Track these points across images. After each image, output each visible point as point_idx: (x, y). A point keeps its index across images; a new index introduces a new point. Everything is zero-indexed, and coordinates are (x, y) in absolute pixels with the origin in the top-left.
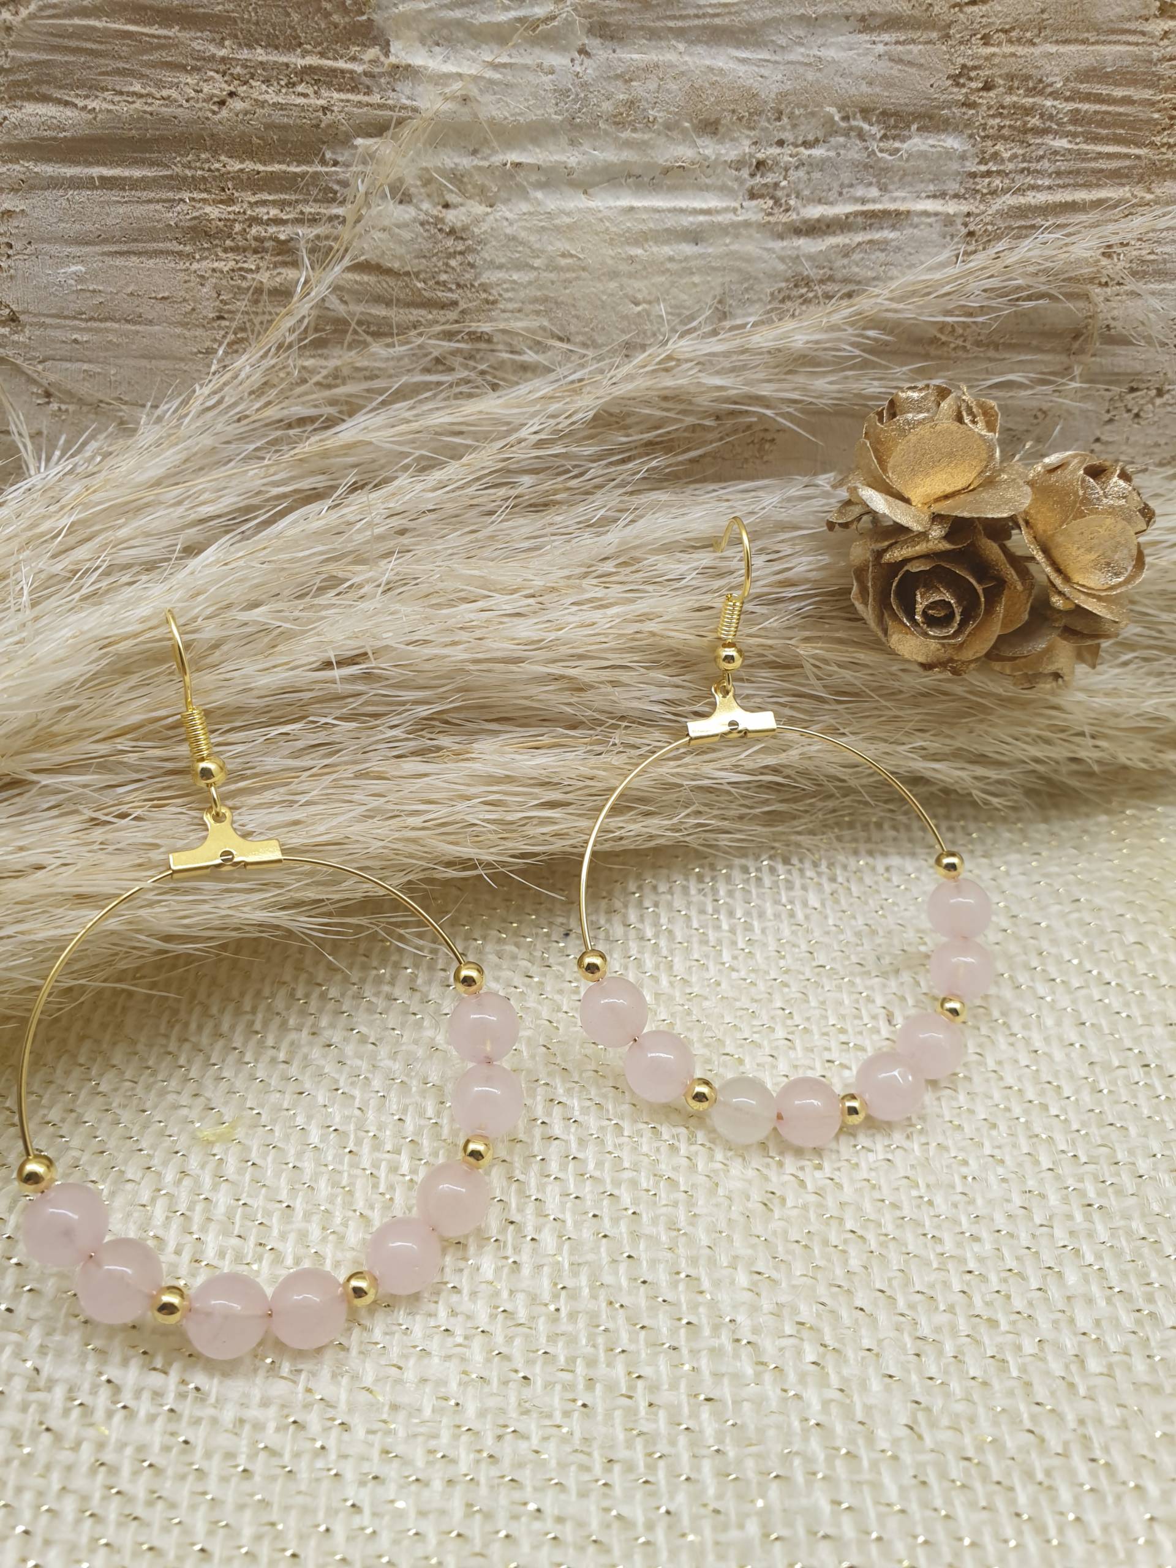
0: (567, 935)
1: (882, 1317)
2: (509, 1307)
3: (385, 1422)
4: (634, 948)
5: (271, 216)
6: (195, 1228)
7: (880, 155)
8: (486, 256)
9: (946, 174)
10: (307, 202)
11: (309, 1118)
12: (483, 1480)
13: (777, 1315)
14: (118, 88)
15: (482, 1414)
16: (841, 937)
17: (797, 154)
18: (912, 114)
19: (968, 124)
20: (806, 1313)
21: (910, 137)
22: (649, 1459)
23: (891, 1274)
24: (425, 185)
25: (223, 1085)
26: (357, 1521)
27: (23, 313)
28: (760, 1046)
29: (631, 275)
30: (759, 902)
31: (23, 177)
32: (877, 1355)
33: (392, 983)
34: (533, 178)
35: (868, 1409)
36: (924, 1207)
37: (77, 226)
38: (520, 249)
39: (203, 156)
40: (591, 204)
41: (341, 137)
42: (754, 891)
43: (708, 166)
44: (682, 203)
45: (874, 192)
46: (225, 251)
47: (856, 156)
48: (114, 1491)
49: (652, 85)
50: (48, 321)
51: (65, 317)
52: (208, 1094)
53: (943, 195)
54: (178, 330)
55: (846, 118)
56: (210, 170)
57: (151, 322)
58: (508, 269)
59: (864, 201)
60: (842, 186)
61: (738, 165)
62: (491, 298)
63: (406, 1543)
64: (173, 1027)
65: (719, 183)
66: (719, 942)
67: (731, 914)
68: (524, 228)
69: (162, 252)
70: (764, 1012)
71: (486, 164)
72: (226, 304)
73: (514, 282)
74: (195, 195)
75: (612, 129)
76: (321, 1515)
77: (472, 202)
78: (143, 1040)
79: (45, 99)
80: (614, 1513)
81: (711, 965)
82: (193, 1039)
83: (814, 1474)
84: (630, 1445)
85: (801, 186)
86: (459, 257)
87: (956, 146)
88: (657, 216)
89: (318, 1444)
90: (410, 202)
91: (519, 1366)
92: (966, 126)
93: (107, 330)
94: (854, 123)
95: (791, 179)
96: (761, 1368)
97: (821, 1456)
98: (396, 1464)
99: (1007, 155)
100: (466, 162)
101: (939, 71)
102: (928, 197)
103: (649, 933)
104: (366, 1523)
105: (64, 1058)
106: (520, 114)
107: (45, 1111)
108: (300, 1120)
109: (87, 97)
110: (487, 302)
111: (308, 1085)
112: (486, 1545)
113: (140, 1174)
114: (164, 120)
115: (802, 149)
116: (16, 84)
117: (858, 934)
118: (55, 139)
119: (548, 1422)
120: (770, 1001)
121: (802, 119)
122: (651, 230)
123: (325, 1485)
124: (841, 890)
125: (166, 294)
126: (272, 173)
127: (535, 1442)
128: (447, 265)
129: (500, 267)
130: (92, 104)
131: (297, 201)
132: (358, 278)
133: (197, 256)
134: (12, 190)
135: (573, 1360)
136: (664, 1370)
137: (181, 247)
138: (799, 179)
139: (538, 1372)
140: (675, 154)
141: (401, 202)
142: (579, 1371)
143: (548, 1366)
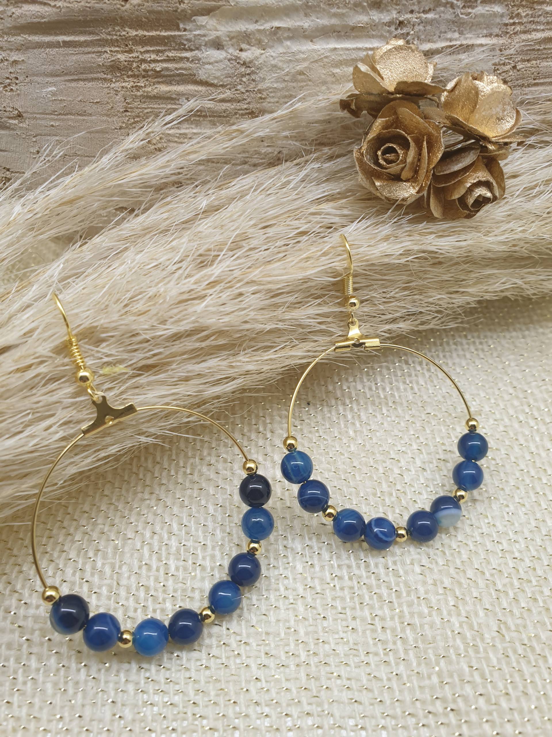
0: (309, 404)
1: (480, 582)
2: (312, 585)
3: (264, 640)
4: (341, 408)
5: (152, 58)
6: (163, 559)
7: (461, 16)
8: (261, 75)
9: (493, 24)
10: (170, 50)
12: (312, 663)
13: (435, 585)
15: (307, 634)
16: (436, 399)
17: (420, 17)
20: (447, 582)
21: (477, 6)
22: (385, 651)
23: (481, 561)
24: (230, 40)
25: (163, 487)
26: (259, 684)
27: (25, 112)
28: (406, 453)
29: (333, 83)
30: (397, 383)
31: (23, 43)
32: (480, 600)
34: (286, 35)
36: (492, 528)
37: (51, 67)
38: (278, 71)
39: (116, 28)
41: (188, 16)
42: (393, 379)
43: (374, 26)
44: (360, 45)
45: (456, 35)
46: (128, 77)
47: (449, 17)
50: (38, 116)
51: (46, 114)
53: (490, 35)
54: (105, 118)
56: (120, 36)
57: (91, 115)
58: (272, 82)
59: (451, 40)
60: (441, 32)
61: (389, 24)
62: (263, 96)
63: (283, 694)
65: (379, 34)
66: (380, 403)
67: (384, 389)
68: (281, 61)
69: (96, 79)
70: (406, 437)
71: (262, 28)
72: (129, 104)
73: (275, 88)
74: (113, 49)
75: (326, 7)
76: (243, 684)
77: (254, 48)
79: (34, 2)
80: (373, 675)
81: (378, 416)
84: (375, 644)
85: (420, 34)
86: (247, 77)
87: (499, 10)
88: (347, 52)
89: (236, 653)
90: (223, 49)
91: (321, 612)
93: (68, 120)
95: (416, 30)
98: (272, 659)
99: (524, 14)
100: (252, 27)
102: (483, 36)
103: (347, 402)
104: (264, 686)
110: (261, 98)
112: (319, 691)
113: (133, 535)
114: (97, 11)
115: (422, 15)
117: (444, 397)
118: (39, 22)
119: (337, 636)
120: (408, 431)
122: (344, 60)
123: (243, 670)
124: (433, 375)
125: (98, 100)
126: (152, 36)
127: (333, 646)
128: (241, 80)
129: (268, 81)
130: (58, 4)
131: (165, 50)
132: (196, 89)
133: (114, 80)
134: (17, 50)
135: (345, 608)
136: (387, 611)
137: (105, 76)
138: (420, 30)
139: (329, 614)
140: (359, 19)
141: (218, 49)
142: (348, 613)
143: (334, 612)
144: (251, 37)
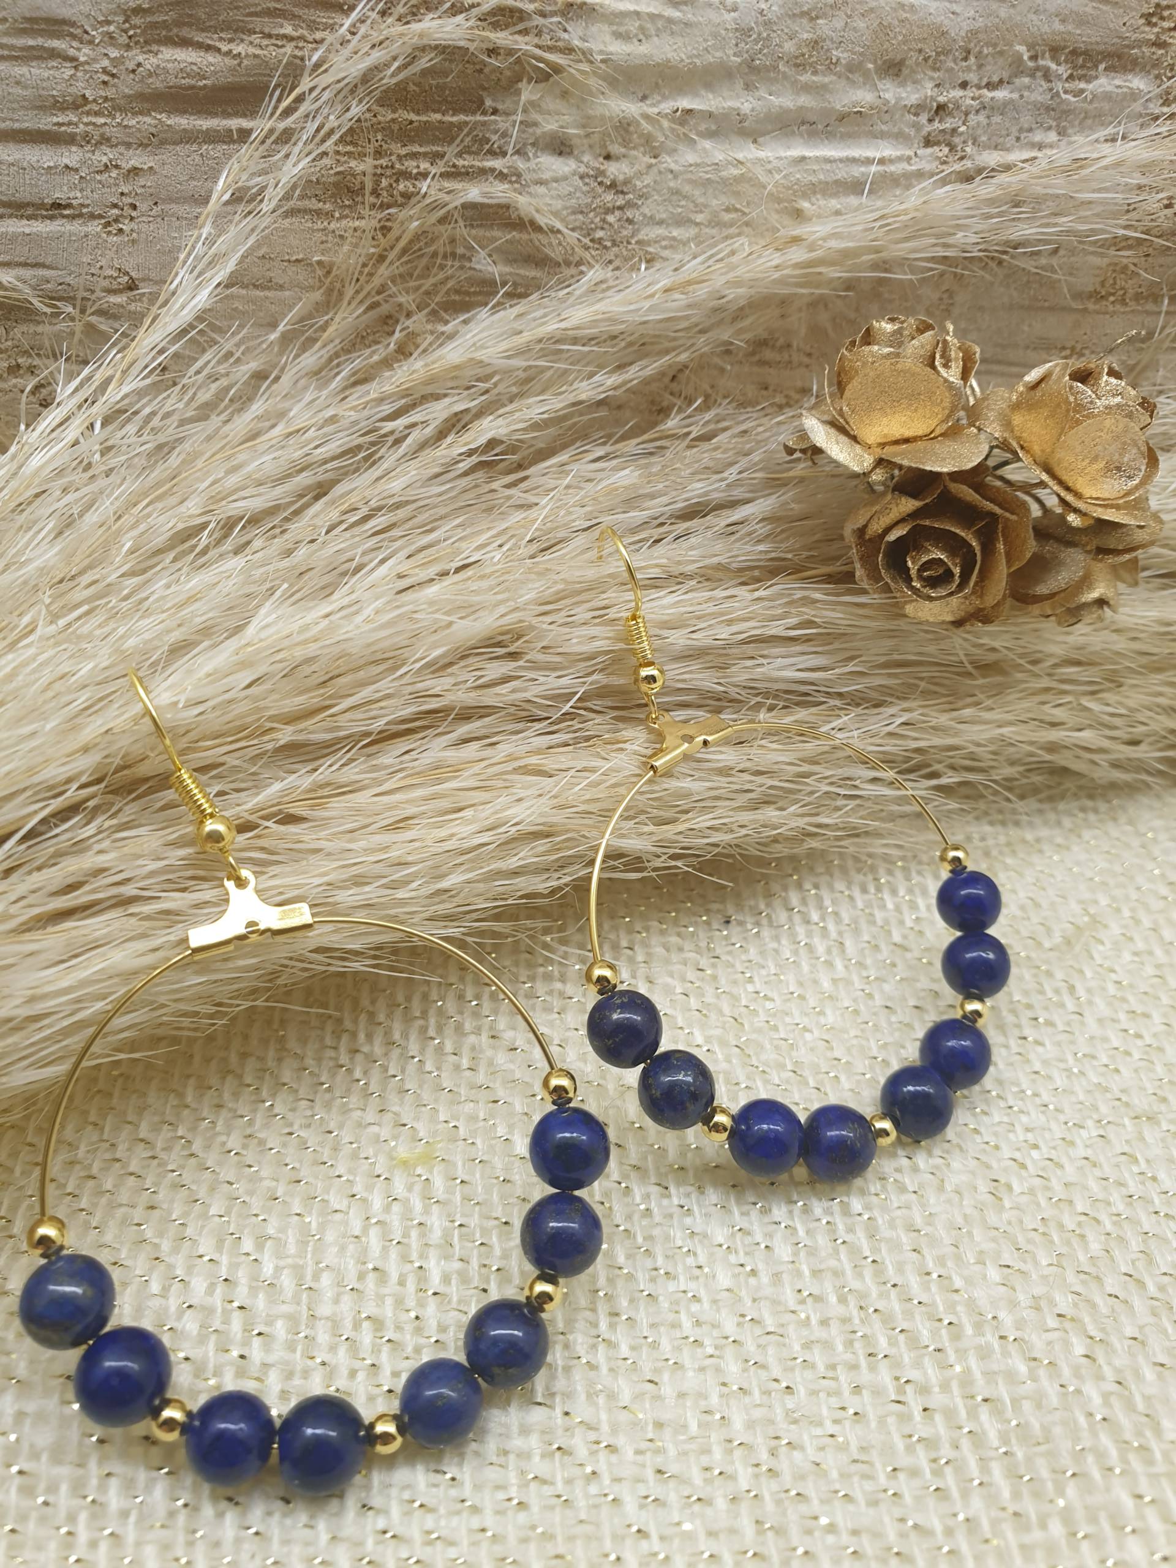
0: (728, 922)
1: (1137, 1303)
2: (755, 1315)
3: (651, 1440)
4: (801, 930)
5: (421, 170)
6: (414, 1256)
7: (1064, 96)
8: (647, 211)
9: (1128, 116)
10: (460, 154)
11: (511, 1127)
12: (766, 1496)
13: (1038, 1309)
14: (267, 30)
15: (750, 1425)
17: (980, 97)
18: (1102, 53)
19: (1156, 64)
20: (1064, 1303)
21: (1096, 77)
22: (934, 1465)
23: (1134, 1256)
24: (587, 135)
25: (409, 1097)
26: (644, 1545)
27: (143, 280)
31: (153, 130)
32: (1143, 1343)
33: (563, 979)
34: (703, 127)
35: (1147, 1399)
36: (1149, 1184)
37: (209, 184)
38: (683, 203)
40: (762, 154)
41: (504, 83)
43: (885, 111)
44: (855, 153)
45: (1052, 136)
46: (368, 208)
47: (1039, 98)
48: (388, 1535)
49: (839, 24)
52: (395, 1109)
55: (1034, 58)
57: (281, 287)
58: (668, 225)
59: (1042, 147)
60: (1021, 130)
61: (917, 109)
64: (339, 1038)
65: (896, 130)
68: (689, 181)
69: (299, 211)
71: (655, 111)
73: (674, 239)
74: (341, 148)
75: (792, 72)
76: (608, 1545)
77: (635, 153)
78: (309, 1053)
79: (185, 43)
80: (910, 1523)
82: (366, 1049)
83: (1110, 1469)
84: (910, 1449)
85: (979, 132)
86: (617, 213)
87: (1142, 86)
88: (828, 166)
89: (589, 1470)
90: (570, 153)
91: (779, 1376)
92: (1154, 66)
94: (1041, 62)
95: (971, 123)
96: (1033, 1364)
97: (1114, 1453)
98: (673, 1484)
100: (634, 109)
101: (1132, 9)
103: (815, 916)
104: (656, 1549)
105: (229, 1078)
106: (698, 56)
107: (223, 1138)
108: (501, 1131)
109: (231, 41)
111: (501, 1093)
113: (345, 1202)
115: (985, 91)
116: (154, 25)
118: (192, 87)
119: (818, 1431)
121: (990, 58)
122: (820, 182)
123: (605, 1511)
125: (301, 256)
126: (425, 123)
127: (811, 1453)
128: (604, 220)
129: (661, 223)
130: (239, 49)
131: (449, 154)
133: (337, 215)
134: (141, 145)
135: (833, 1367)
136: (932, 1373)
137: (321, 205)
138: (978, 123)
139: (799, 1379)
140: (854, 98)
141: (560, 154)
142: (842, 1378)
143: (809, 1374)
144: (632, 129)
